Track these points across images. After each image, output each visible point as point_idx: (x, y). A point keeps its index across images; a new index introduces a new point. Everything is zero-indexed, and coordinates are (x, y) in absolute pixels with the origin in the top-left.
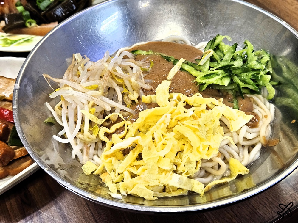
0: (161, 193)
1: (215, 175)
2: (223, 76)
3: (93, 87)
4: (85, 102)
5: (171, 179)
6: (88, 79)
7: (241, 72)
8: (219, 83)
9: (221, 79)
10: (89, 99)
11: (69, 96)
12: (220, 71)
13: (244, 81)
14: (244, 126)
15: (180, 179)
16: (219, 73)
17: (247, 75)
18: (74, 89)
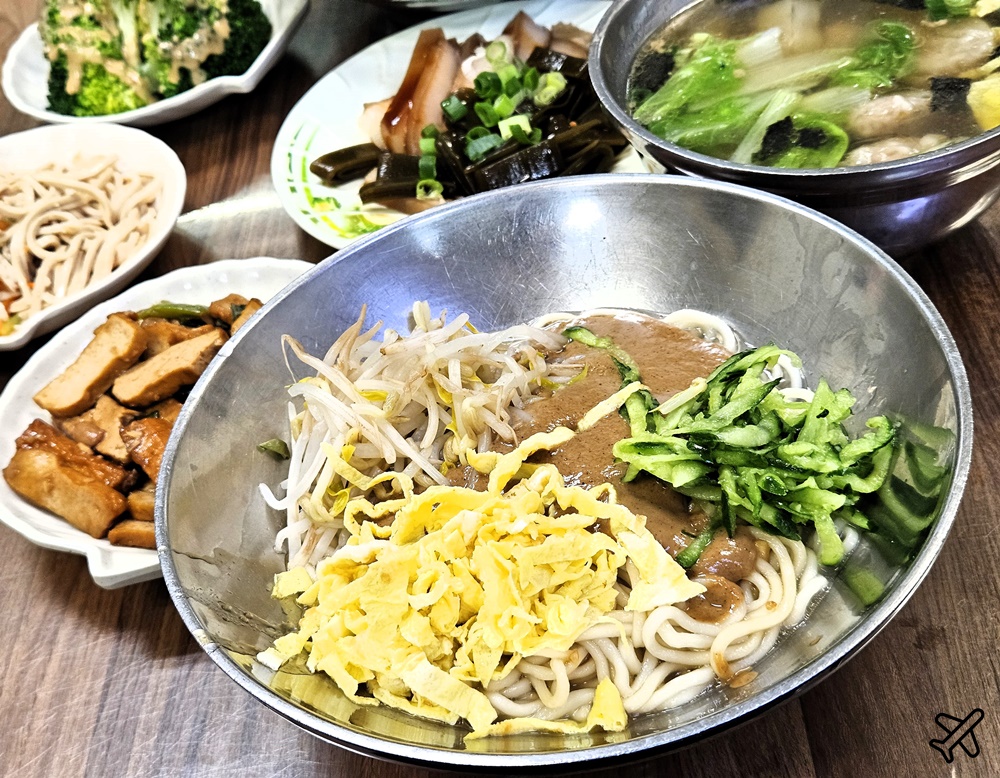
0: (393, 697)
1: (544, 706)
2: (682, 457)
3: (374, 396)
4: (341, 425)
5: (411, 668)
6: (381, 373)
7: (742, 461)
8: (661, 473)
9: (673, 464)
10: (352, 422)
11: (317, 403)
12: (681, 443)
13: (742, 490)
14: (667, 605)
15: (433, 676)
16: (676, 447)
17: (756, 475)
18: (335, 391)
